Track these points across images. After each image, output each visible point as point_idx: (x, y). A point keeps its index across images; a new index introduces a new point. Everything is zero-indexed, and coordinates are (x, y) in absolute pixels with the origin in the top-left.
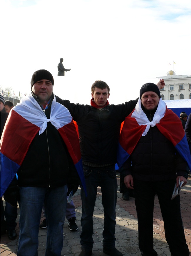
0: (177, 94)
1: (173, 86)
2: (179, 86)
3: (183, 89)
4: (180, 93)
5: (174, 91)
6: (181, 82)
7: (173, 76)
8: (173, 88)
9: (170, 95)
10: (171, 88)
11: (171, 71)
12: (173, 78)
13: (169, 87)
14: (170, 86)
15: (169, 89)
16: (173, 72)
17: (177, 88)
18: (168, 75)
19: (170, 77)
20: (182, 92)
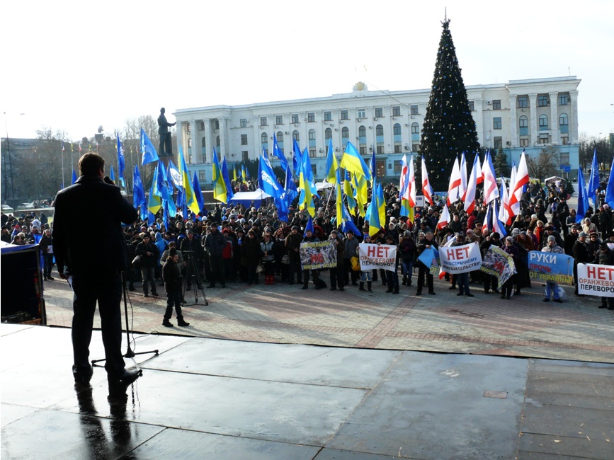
0: (371, 125)
1: (364, 110)
2: (374, 111)
3: (382, 117)
4: (376, 124)
5: (365, 120)
6: (379, 104)
7: (363, 93)
8: (364, 113)
9: (358, 127)
10: (360, 114)
11: (360, 83)
12: (364, 97)
13: (357, 112)
14: (359, 110)
15: (358, 117)
16: (364, 84)
17: (370, 115)
18: (354, 89)
19: (358, 93)
20: (381, 121)
